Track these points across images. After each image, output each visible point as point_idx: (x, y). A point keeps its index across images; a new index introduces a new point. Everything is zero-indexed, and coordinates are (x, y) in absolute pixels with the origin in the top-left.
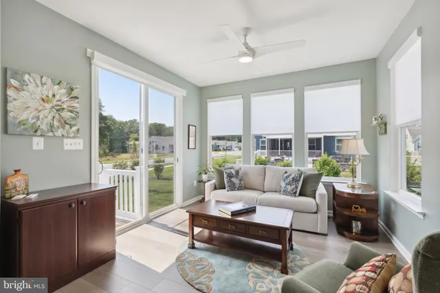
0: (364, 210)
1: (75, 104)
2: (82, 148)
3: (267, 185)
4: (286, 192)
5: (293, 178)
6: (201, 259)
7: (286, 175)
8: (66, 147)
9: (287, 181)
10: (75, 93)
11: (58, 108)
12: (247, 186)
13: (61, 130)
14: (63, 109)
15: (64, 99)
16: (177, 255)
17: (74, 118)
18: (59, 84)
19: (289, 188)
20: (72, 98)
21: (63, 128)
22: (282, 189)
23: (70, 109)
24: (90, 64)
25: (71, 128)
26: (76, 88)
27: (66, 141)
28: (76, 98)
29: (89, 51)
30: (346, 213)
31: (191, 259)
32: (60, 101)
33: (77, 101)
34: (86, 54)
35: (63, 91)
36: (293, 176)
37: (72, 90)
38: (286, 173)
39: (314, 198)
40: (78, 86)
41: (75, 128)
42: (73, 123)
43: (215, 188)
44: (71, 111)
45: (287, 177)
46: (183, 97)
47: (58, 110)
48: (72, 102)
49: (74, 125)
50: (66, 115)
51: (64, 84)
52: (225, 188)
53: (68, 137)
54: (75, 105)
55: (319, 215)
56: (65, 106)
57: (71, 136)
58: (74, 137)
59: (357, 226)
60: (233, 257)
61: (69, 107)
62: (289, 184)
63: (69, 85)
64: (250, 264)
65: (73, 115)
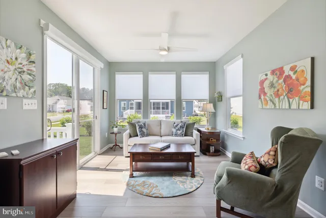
0: (215, 140)
1: (32, 67)
2: (36, 108)
3: (163, 132)
4: (176, 135)
5: (181, 127)
6: (144, 182)
7: (175, 125)
8: (25, 107)
9: (177, 128)
10: (33, 58)
11: (20, 70)
12: (151, 134)
13: (22, 91)
14: (24, 72)
15: (25, 62)
16: (125, 184)
17: (32, 81)
18: (20, 48)
19: (179, 132)
20: (30, 62)
21: (24, 89)
22: (174, 133)
23: (29, 72)
24: (43, 34)
25: (30, 89)
26: (34, 54)
27: (25, 101)
28: (33, 62)
29: (43, 22)
30: (207, 142)
31: (137, 183)
32: (21, 64)
33: (34, 65)
34: (40, 25)
35: (24, 55)
36: (180, 125)
37: (30, 55)
38: (174, 123)
39: (192, 136)
40: (34, 52)
41: (32, 90)
42: (31, 85)
43: (130, 137)
44: (30, 75)
45: (176, 126)
46: (101, 68)
47: (20, 73)
48: (30, 66)
49: (32, 87)
50: (26, 77)
51: (24, 49)
52: (137, 136)
53: (27, 98)
54: (32, 69)
55: (196, 146)
56: (25, 69)
57: (30, 97)
58: (31, 98)
59: (212, 149)
60: (162, 176)
61: (28, 70)
62: (178, 130)
63: (28, 51)
64: (174, 177)
65: (31, 78)
